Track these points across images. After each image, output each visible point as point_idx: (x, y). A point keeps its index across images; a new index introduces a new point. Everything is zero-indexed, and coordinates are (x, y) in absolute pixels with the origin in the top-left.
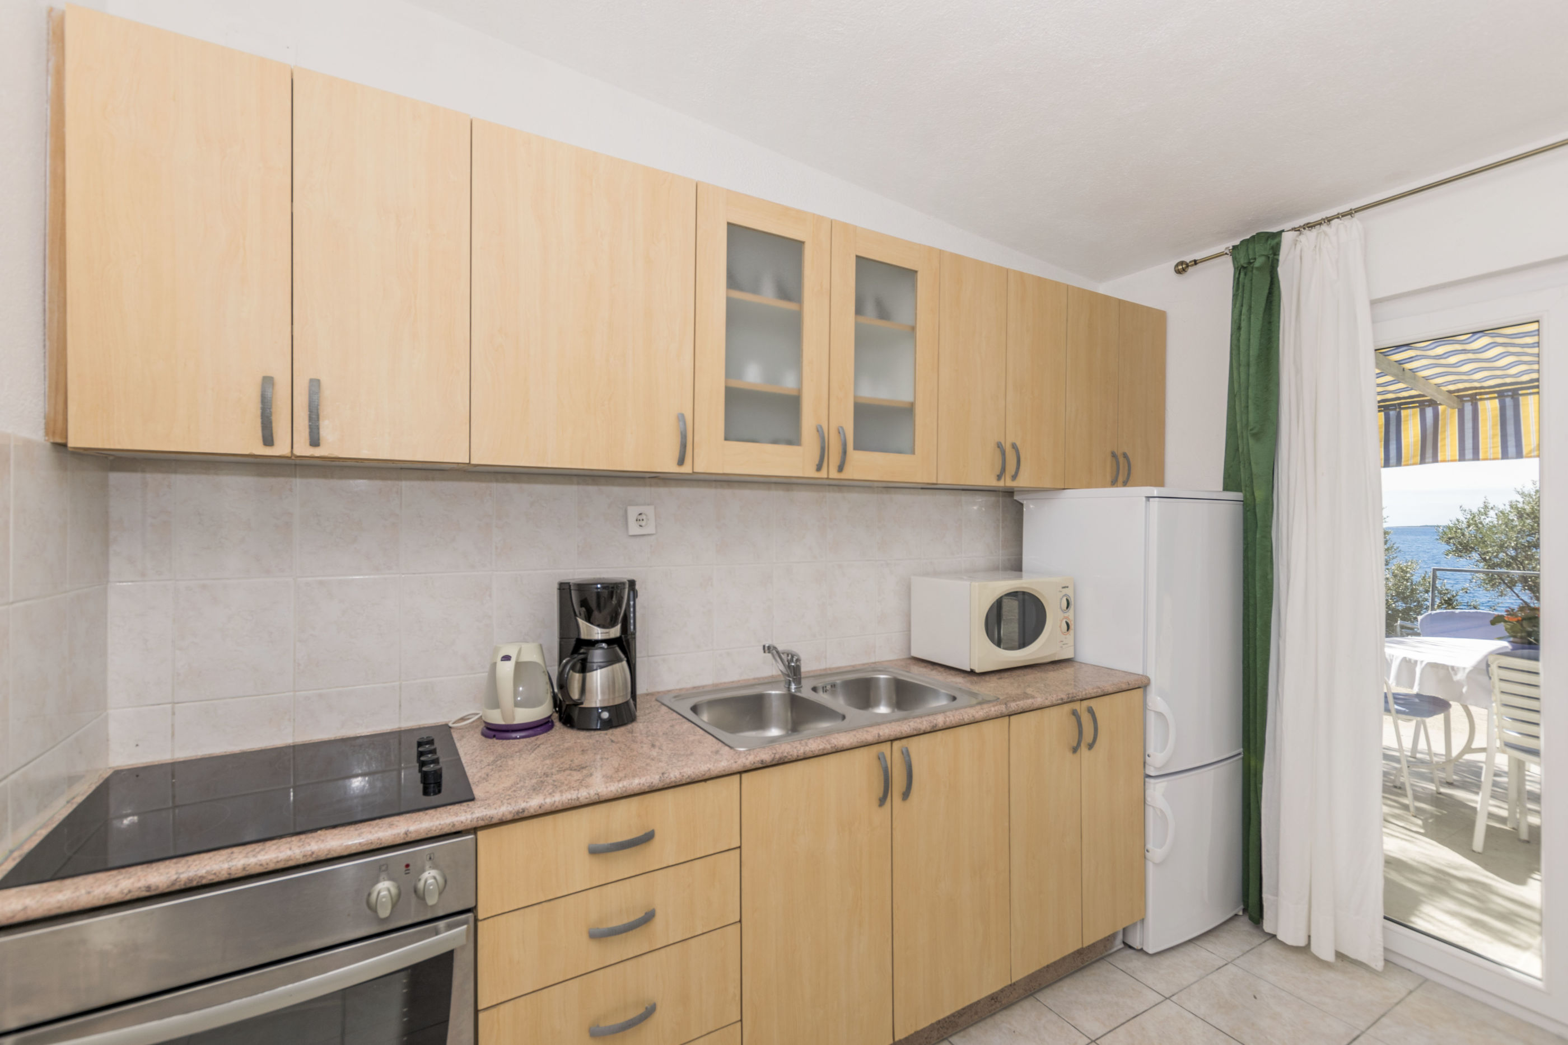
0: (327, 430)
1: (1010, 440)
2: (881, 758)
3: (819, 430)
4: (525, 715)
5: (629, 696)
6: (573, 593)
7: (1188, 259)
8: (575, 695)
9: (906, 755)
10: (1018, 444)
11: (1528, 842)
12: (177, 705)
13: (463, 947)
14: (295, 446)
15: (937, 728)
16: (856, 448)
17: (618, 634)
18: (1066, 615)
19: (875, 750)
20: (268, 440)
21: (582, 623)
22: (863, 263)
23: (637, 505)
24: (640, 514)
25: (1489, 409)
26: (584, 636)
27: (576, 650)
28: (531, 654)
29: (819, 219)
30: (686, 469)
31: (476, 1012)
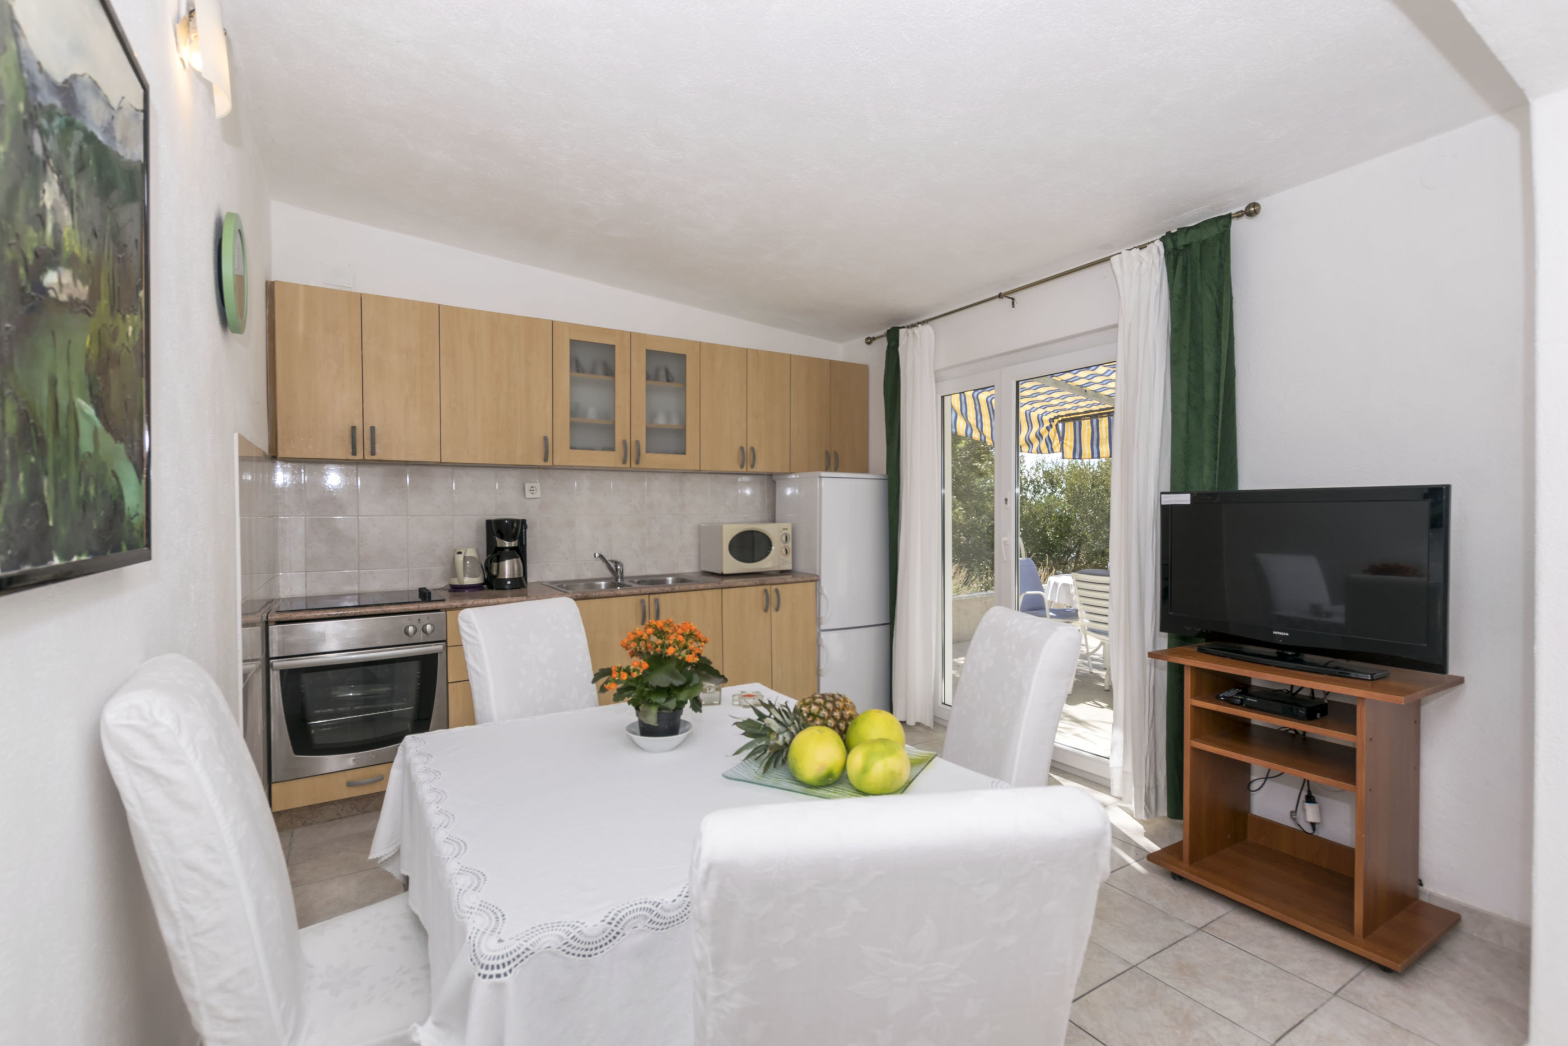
0: (378, 450)
1: (750, 445)
2: (642, 601)
3: (624, 442)
4: (468, 581)
5: (522, 575)
6: (493, 525)
7: (871, 336)
8: (494, 573)
9: (657, 601)
10: (756, 449)
11: (1108, 691)
12: (308, 573)
13: (441, 653)
14: (365, 455)
15: (675, 590)
16: (647, 452)
17: (516, 545)
18: (786, 545)
19: (640, 597)
20: (354, 453)
21: (498, 539)
22: (649, 353)
23: (531, 482)
24: (532, 487)
25: (1086, 424)
26: (499, 545)
27: (495, 552)
28: (471, 552)
29: (623, 333)
30: (549, 463)
31: (448, 683)
